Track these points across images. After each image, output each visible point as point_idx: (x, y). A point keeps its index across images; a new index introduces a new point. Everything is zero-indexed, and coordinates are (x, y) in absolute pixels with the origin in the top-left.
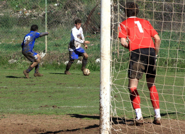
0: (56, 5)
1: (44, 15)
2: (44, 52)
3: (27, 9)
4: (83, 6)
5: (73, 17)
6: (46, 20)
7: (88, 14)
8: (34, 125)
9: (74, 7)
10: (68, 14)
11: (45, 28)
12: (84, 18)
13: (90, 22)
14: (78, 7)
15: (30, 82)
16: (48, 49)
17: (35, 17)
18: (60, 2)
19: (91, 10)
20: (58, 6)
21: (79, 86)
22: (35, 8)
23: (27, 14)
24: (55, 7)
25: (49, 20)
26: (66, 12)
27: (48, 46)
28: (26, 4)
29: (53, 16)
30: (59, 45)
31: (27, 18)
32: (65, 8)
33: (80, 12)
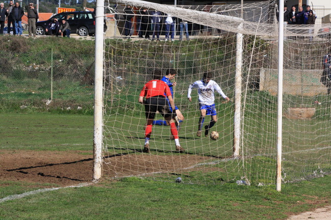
0: (61, 60)
1: (50, 69)
2: (50, 99)
3: (37, 64)
4: (83, 62)
5: (75, 71)
6: (52, 73)
7: (87, 69)
8: (40, 159)
9: (75, 63)
10: (70, 69)
11: (51, 80)
12: (83, 72)
13: (88, 75)
14: (79, 63)
15: (38, 124)
16: (53, 97)
17: (42, 70)
18: (64, 59)
19: (89, 65)
20: (62, 61)
21: (78, 127)
22: (43, 63)
23: (37, 68)
24: (60, 62)
25: (54, 73)
26: (69, 67)
27: (54, 94)
28: (36, 60)
29: (58, 70)
30: (62, 94)
31: (37, 71)
32: (68, 63)
33: (81, 67)
